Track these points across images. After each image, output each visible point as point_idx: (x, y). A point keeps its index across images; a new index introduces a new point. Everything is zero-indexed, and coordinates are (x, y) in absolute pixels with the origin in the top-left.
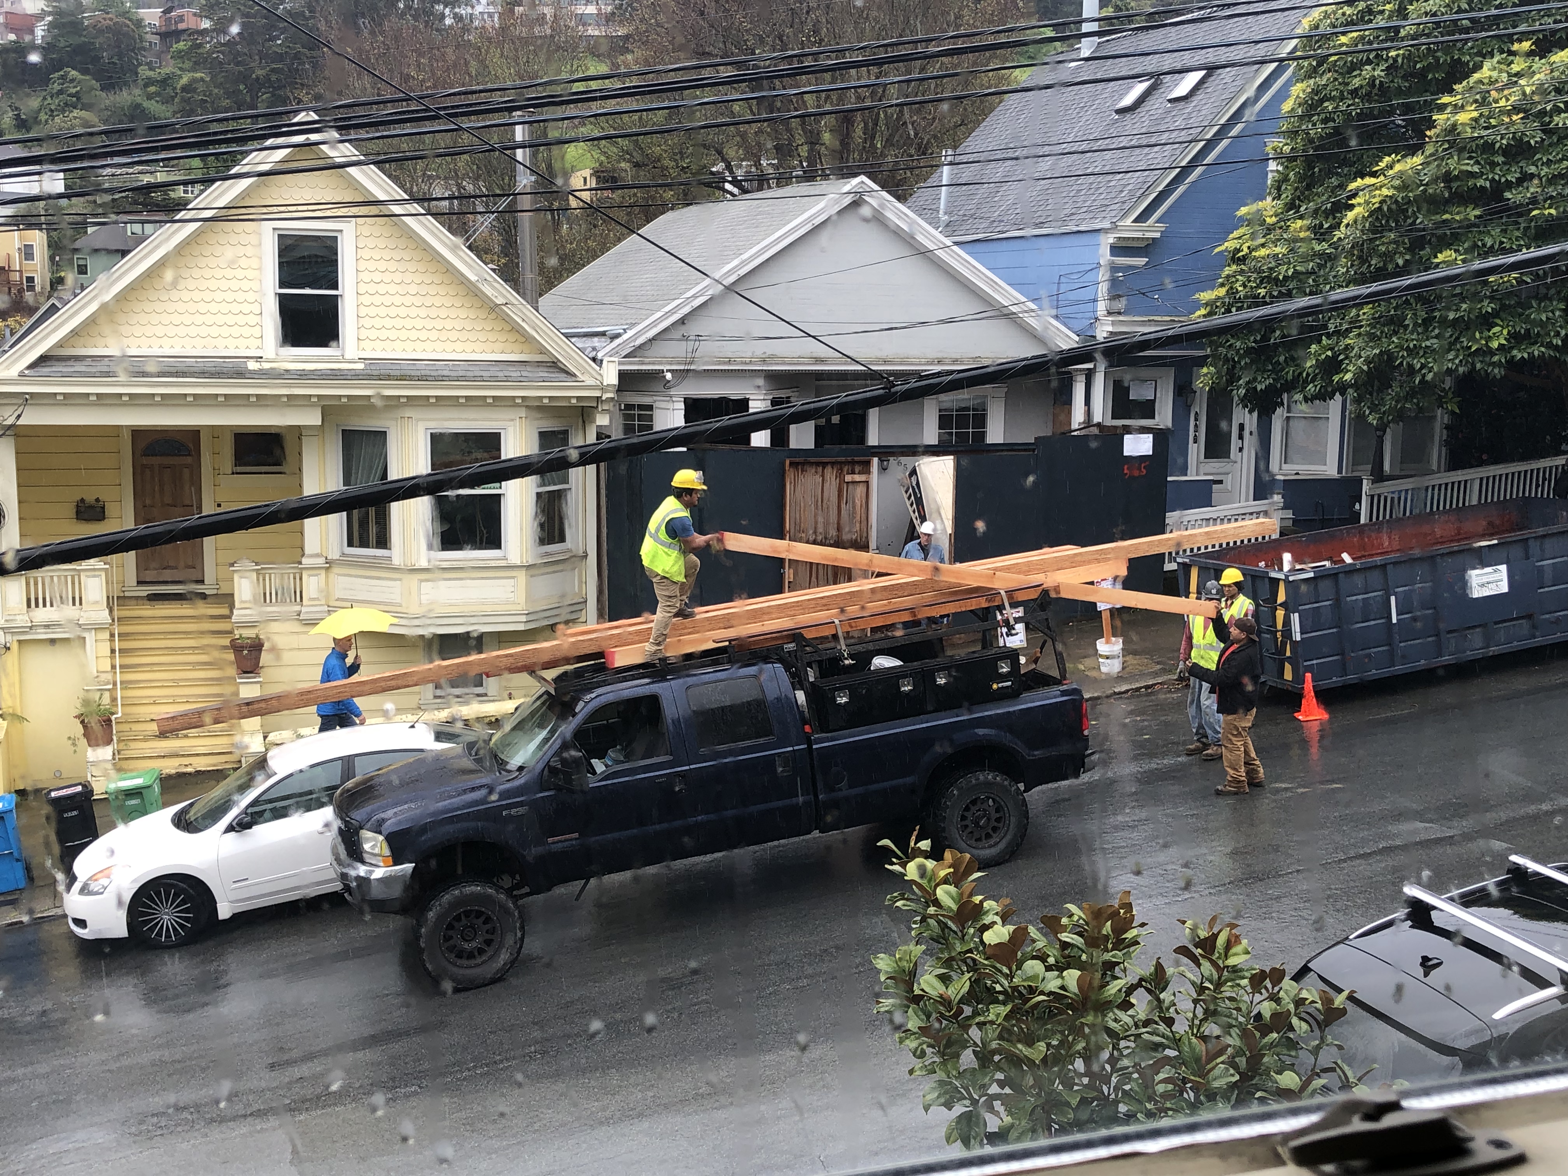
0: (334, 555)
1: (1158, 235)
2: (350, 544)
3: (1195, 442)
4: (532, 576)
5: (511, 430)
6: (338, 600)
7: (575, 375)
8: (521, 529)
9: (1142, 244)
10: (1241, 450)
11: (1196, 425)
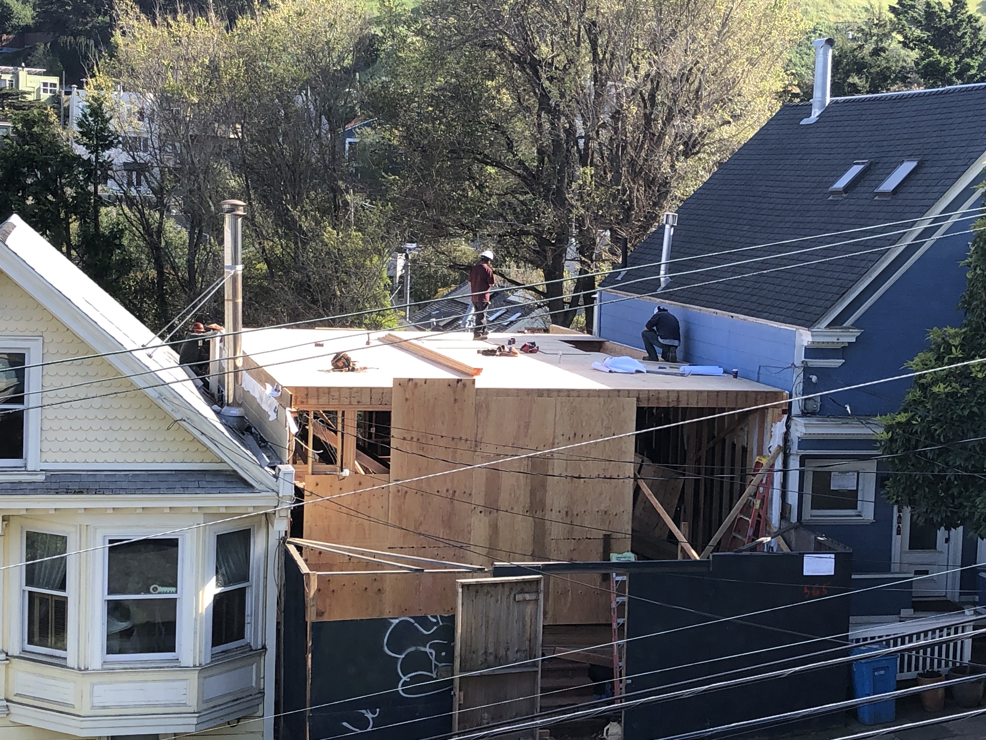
0: (15, 650)
1: (854, 341)
2: (30, 642)
3: (899, 533)
4: (205, 678)
5: (188, 536)
6: (16, 695)
7: (251, 486)
8: (195, 633)
9: (840, 346)
10: (947, 540)
11: (900, 517)
